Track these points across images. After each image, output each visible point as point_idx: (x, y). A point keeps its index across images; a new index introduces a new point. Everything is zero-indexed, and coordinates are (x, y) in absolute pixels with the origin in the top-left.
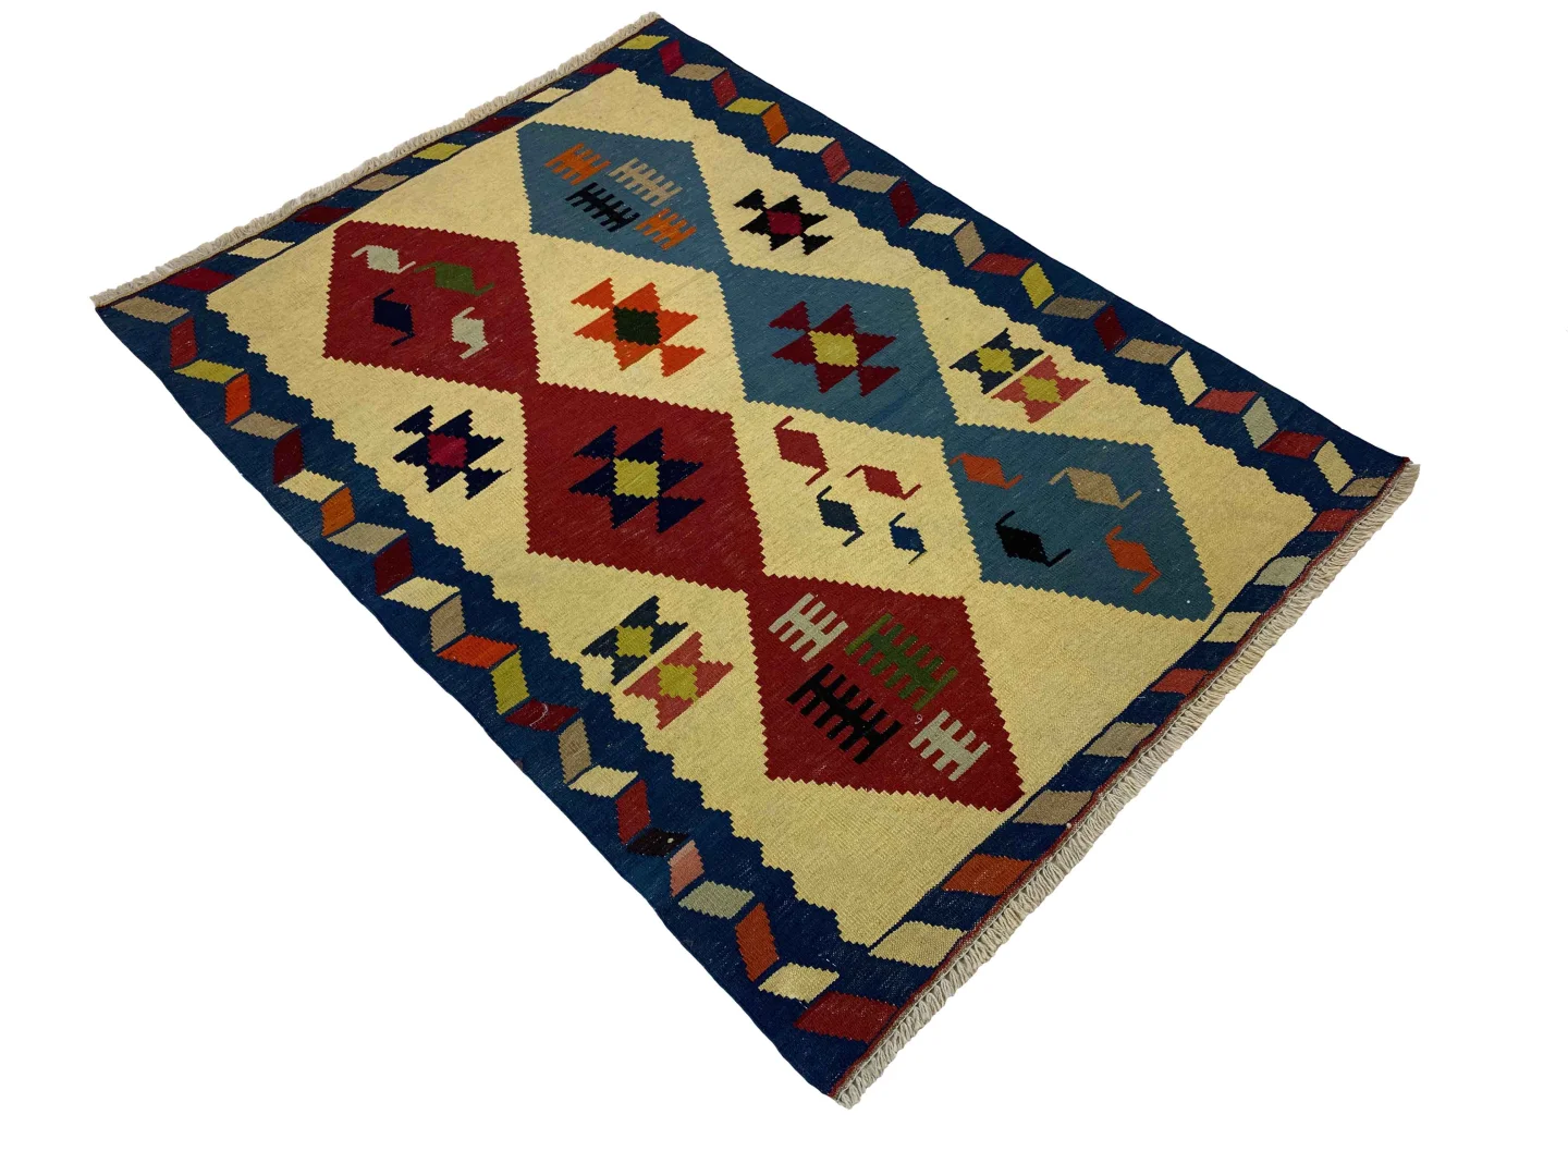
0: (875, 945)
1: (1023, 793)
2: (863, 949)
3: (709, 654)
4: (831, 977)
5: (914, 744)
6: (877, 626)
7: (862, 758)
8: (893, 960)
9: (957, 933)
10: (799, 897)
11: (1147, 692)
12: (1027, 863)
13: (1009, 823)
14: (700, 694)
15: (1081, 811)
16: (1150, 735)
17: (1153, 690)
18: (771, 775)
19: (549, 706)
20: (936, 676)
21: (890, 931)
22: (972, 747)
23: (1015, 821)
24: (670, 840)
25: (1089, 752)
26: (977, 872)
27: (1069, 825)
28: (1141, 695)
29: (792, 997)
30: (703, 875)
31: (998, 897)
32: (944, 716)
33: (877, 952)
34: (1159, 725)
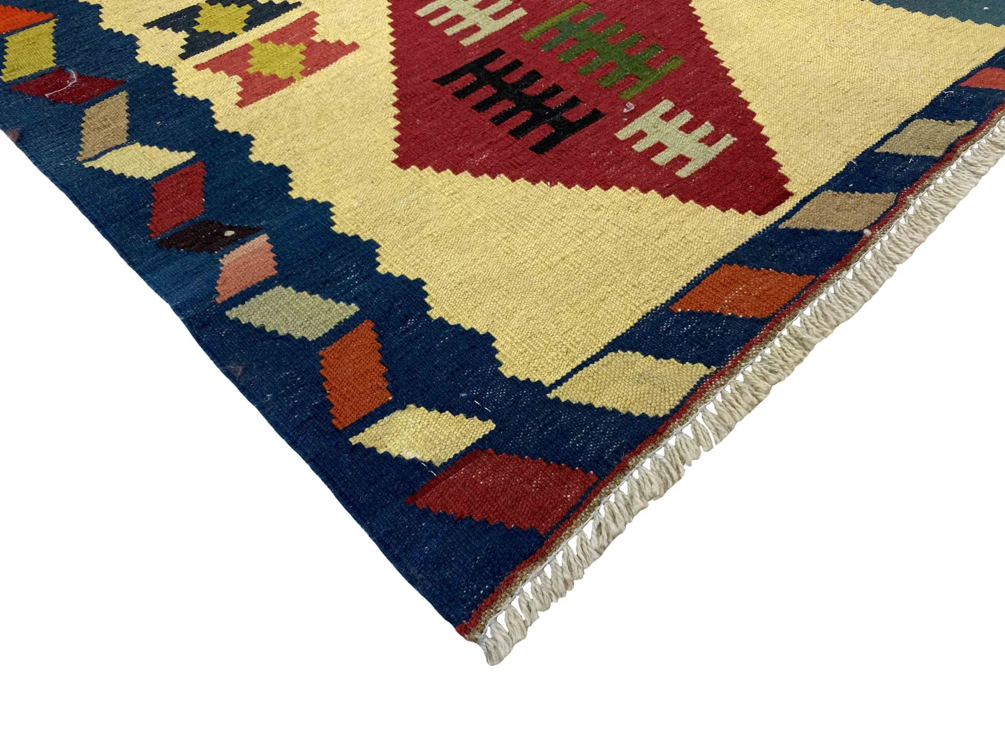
0: (559, 383)
1: (791, 194)
2: (538, 388)
3: (325, 32)
4: (478, 428)
5: (622, 135)
6: (566, 14)
7: (540, 148)
8: (590, 406)
9: (700, 370)
10: (434, 314)
11: (956, 85)
12: (808, 279)
13: (773, 229)
14: (306, 73)
15: (882, 216)
16: (968, 133)
17: (964, 84)
18: (403, 161)
19: (79, 76)
20: (652, 64)
21: (585, 364)
22: (710, 140)
23: (782, 226)
24: (229, 233)
25: (882, 149)
26: (729, 285)
27: (867, 232)
28: (947, 90)
29: (409, 455)
30: (273, 278)
31: (768, 319)
32: (666, 105)
33: (564, 394)
34: (980, 122)
